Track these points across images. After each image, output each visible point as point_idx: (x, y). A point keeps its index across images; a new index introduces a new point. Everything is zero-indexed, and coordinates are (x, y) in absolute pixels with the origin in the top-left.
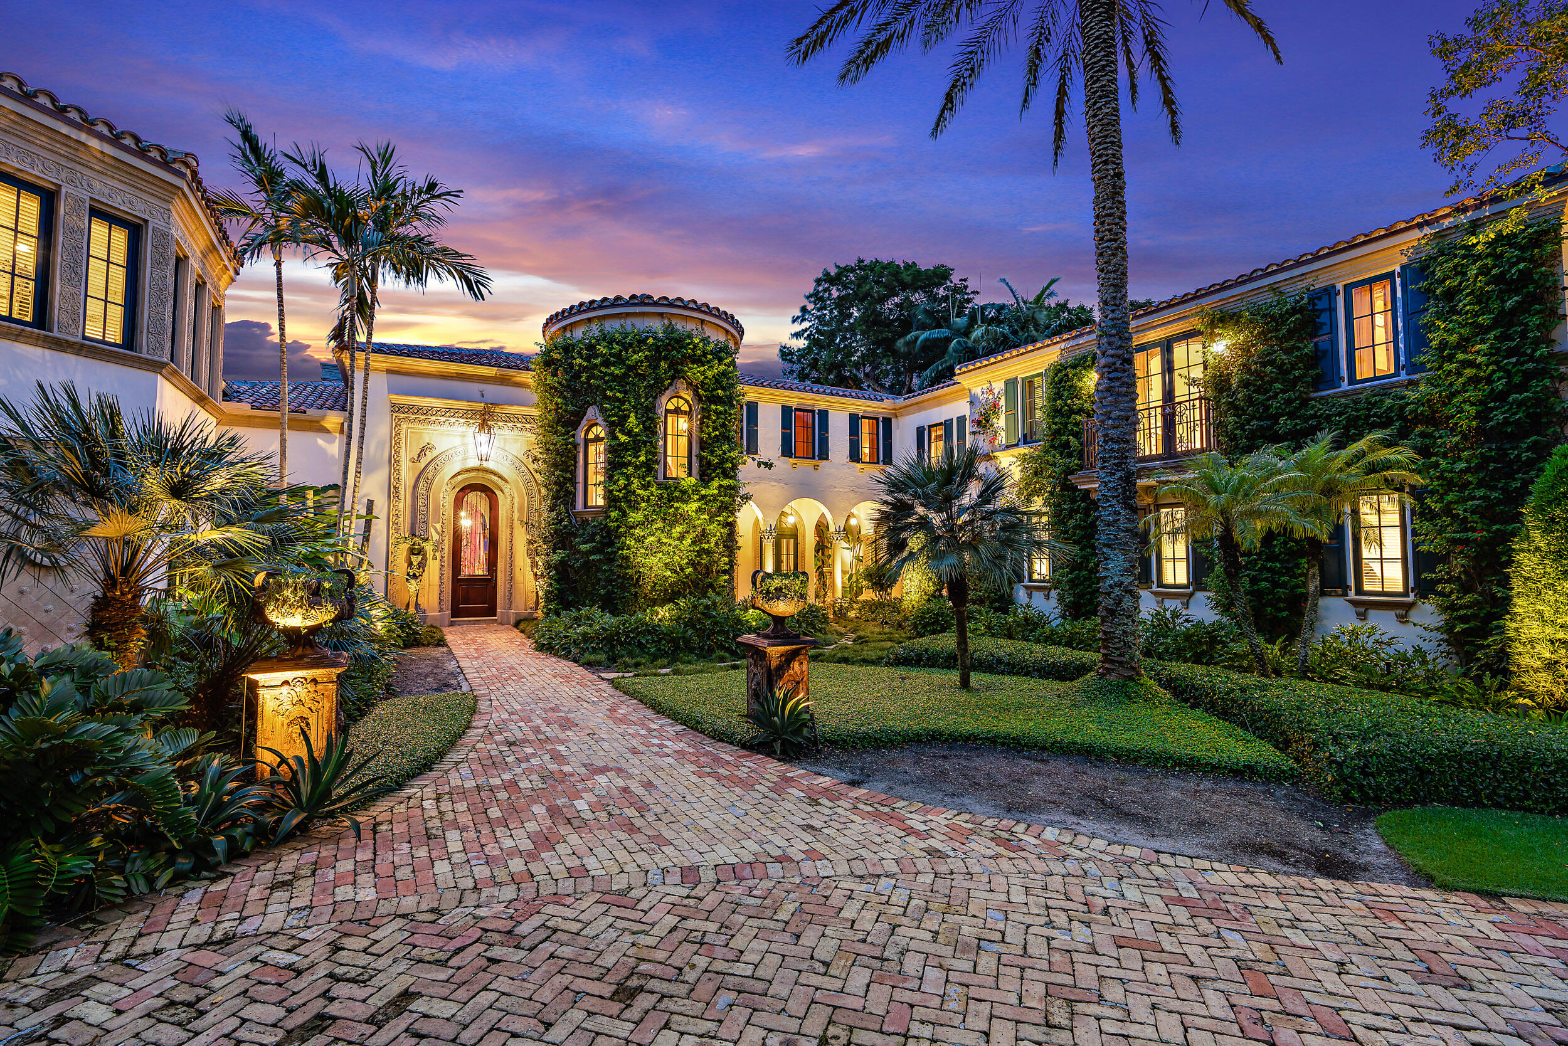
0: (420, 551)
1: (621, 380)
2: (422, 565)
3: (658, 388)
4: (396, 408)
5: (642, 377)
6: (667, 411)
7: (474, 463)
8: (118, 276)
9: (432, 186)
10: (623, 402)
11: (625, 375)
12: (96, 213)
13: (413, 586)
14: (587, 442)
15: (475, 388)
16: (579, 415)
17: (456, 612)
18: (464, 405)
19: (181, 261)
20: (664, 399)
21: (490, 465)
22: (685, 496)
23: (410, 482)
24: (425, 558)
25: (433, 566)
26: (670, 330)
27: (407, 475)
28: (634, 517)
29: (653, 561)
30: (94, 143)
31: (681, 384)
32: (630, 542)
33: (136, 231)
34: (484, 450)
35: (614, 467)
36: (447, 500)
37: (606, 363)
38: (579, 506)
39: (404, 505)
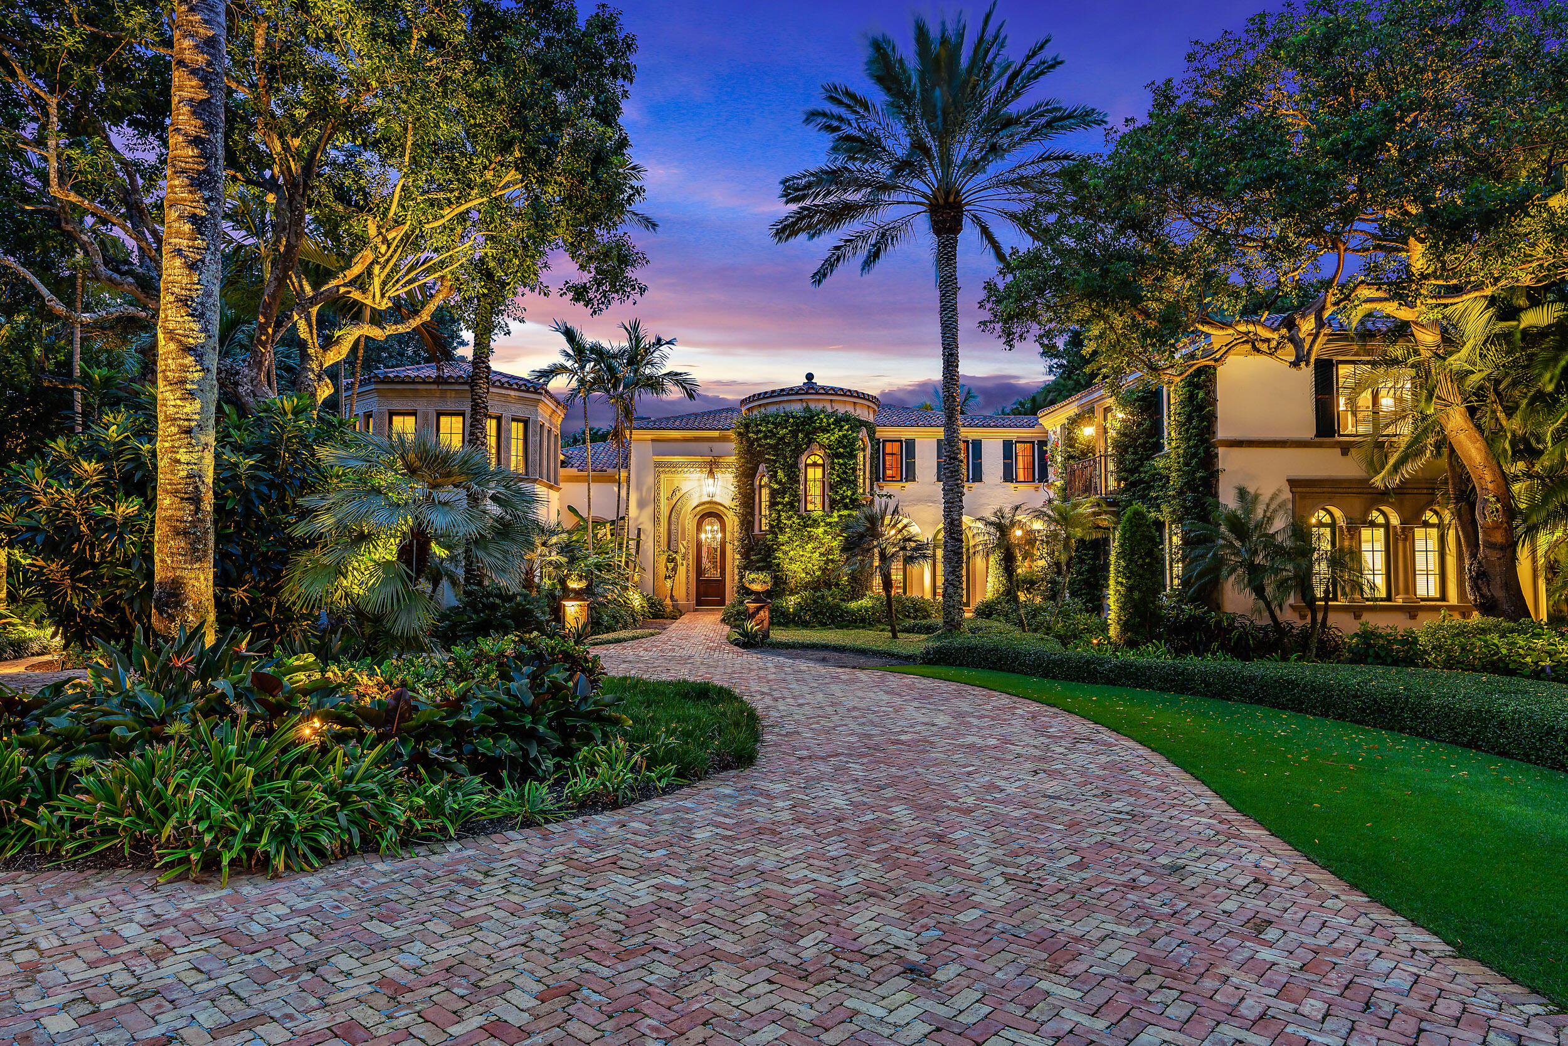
0: (673, 560)
1: (774, 447)
2: (674, 569)
3: (798, 452)
4: (658, 465)
5: (789, 445)
6: (807, 465)
7: (706, 499)
8: (521, 442)
9: (659, 341)
10: (775, 461)
11: (777, 444)
12: (513, 420)
13: (669, 583)
14: (761, 487)
15: (705, 446)
16: (755, 469)
17: (699, 603)
18: (699, 459)
19: (542, 426)
20: (804, 458)
21: (717, 499)
22: (815, 523)
23: (667, 514)
24: (676, 565)
25: (682, 570)
26: (807, 409)
27: (664, 509)
28: (782, 538)
29: (793, 567)
30: (512, 393)
31: (815, 447)
32: (779, 554)
33: (526, 423)
34: (711, 489)
35: (773, 504)
36: (690, 523)
37: (766, 437)
38: (756, 531)
39: (663, 529)
